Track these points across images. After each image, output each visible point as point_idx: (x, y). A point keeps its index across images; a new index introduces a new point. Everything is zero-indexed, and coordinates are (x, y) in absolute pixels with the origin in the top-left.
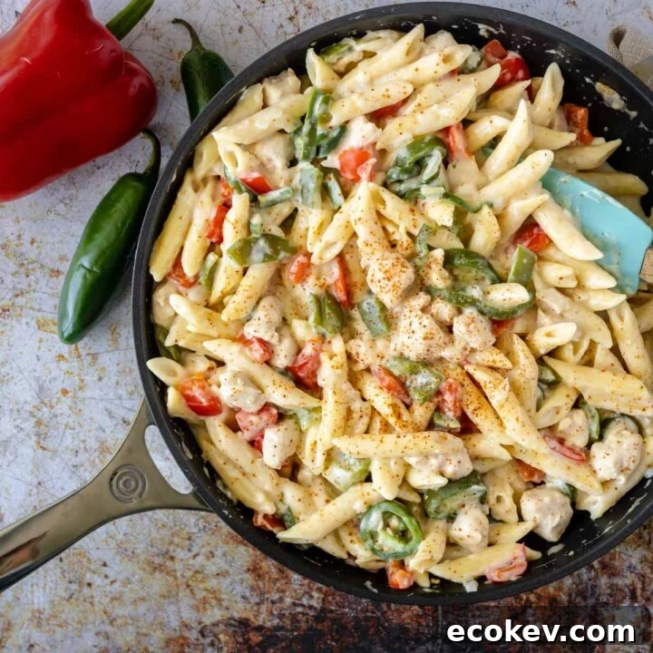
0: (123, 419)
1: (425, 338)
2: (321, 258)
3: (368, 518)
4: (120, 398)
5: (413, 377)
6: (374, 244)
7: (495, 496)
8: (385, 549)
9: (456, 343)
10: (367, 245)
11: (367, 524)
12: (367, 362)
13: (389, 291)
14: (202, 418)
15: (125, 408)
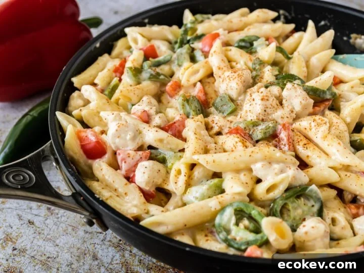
0: (29, 221)
1: (262, 99)
2: (188, 81)
3: (222, 214)
4: (31, 208)
5: (255, 128)
6: (224, 68)
7: (330, 217)
8: (238, 238)
9: (285, 108)
10: (219, 69)
11: (221, 219)
12: (219, 124)
13: (236, 78)
14: (90, 161)
15: (32, 214)
